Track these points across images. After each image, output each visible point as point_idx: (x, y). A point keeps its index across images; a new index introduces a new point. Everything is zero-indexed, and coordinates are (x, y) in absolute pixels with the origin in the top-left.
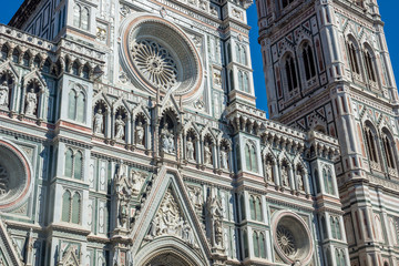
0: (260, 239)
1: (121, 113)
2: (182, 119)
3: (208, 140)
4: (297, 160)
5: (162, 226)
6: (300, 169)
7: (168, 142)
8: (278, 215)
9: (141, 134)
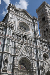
0: (40, 57)
1: (17, 35)
2: (27, 36)
3: (31, 40)
4: (46, 44)
5: (23, 53)
6: (47, 46)
7: (25, 40)
8: (43, 53)
9: (20, 38)
